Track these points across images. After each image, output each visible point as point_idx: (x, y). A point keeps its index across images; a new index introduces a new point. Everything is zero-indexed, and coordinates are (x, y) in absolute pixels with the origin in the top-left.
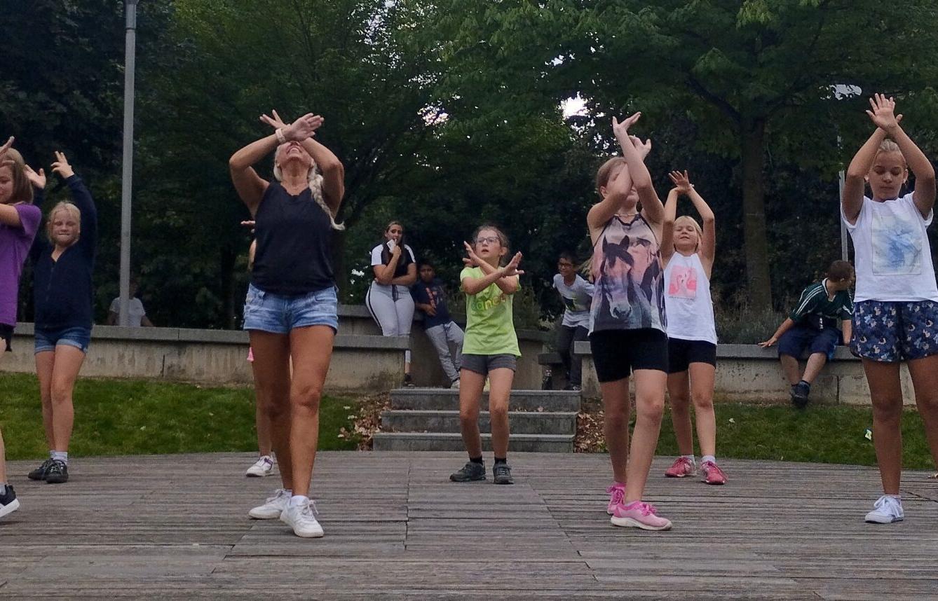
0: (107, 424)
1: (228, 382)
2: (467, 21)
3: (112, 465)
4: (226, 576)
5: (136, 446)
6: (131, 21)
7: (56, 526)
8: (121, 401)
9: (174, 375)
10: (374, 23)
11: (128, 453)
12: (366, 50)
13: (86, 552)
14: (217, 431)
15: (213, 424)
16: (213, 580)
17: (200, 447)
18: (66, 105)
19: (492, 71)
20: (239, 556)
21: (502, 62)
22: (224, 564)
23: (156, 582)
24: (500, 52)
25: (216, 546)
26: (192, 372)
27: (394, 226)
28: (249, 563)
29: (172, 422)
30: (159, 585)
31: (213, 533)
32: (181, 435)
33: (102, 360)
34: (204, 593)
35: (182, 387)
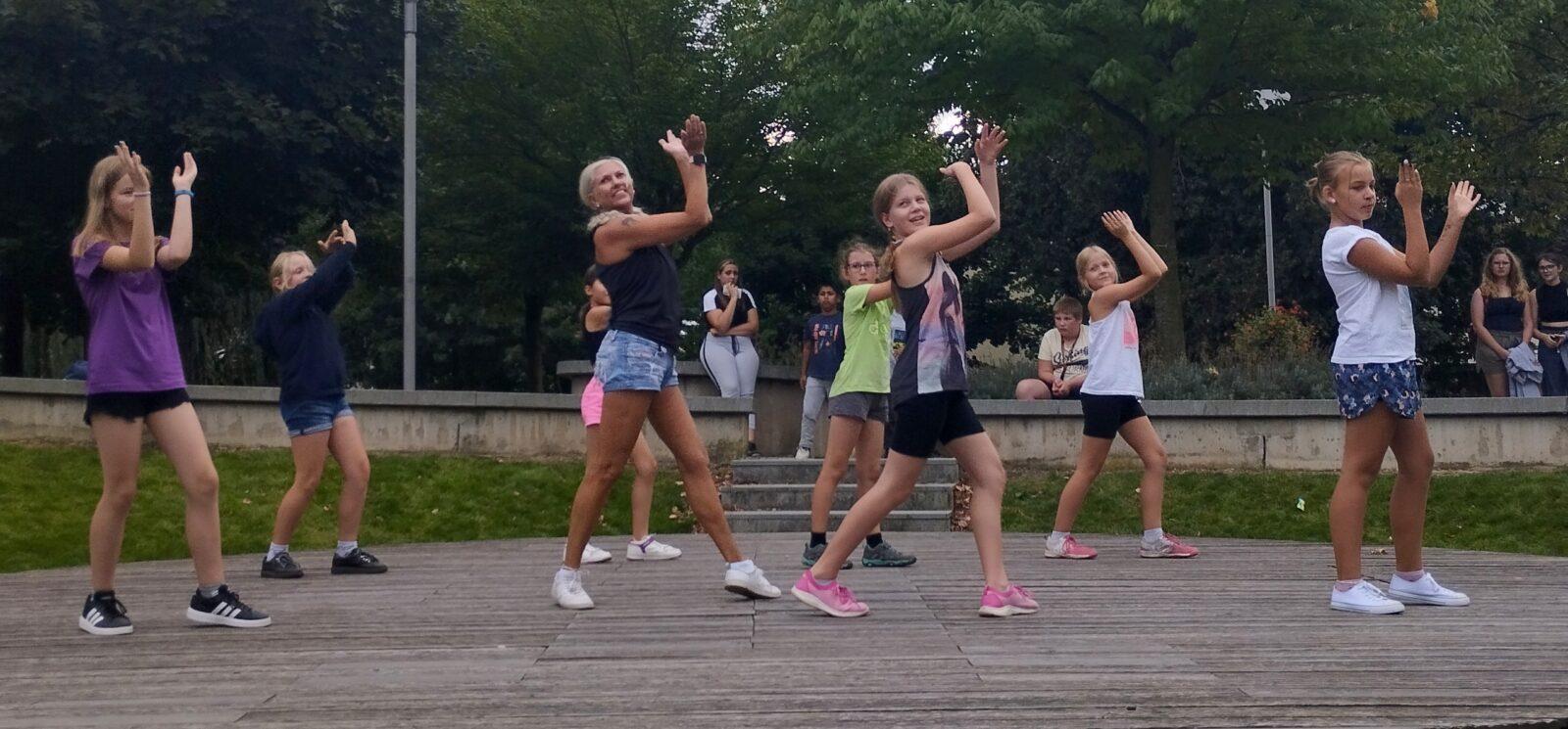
0: (391, 508)
1: (536, 455)
2: (816, 19)
3: (400, 555)
4: (539, 683)
5: (428, 532)
6: (410, 23)
7: (332, 628)
8: (407, 480)
9: (472, 447)
10: (705, 22)
11: (418, 541)
12: (695, 57)
13: (370, 658)
14: (523, 513)
15: (519, 506)
16: (524, 688)
17: (504, 533)
18: (335, 123)
19: (848, 79)
20: (553, 660)
21: (859, 69)
22: (536, 669)
23: (455, 691)
24: (857, 56)
25: (526, 648)
26: (492, 444)
27: (728, 266)
28: (567, 667)
29: (470, 504)
30: (459, 695)
31: (521, 633)
32: (481, 519)
33: (384, 431)
34: (512, 703)
35: (481, 462)
